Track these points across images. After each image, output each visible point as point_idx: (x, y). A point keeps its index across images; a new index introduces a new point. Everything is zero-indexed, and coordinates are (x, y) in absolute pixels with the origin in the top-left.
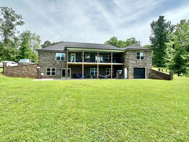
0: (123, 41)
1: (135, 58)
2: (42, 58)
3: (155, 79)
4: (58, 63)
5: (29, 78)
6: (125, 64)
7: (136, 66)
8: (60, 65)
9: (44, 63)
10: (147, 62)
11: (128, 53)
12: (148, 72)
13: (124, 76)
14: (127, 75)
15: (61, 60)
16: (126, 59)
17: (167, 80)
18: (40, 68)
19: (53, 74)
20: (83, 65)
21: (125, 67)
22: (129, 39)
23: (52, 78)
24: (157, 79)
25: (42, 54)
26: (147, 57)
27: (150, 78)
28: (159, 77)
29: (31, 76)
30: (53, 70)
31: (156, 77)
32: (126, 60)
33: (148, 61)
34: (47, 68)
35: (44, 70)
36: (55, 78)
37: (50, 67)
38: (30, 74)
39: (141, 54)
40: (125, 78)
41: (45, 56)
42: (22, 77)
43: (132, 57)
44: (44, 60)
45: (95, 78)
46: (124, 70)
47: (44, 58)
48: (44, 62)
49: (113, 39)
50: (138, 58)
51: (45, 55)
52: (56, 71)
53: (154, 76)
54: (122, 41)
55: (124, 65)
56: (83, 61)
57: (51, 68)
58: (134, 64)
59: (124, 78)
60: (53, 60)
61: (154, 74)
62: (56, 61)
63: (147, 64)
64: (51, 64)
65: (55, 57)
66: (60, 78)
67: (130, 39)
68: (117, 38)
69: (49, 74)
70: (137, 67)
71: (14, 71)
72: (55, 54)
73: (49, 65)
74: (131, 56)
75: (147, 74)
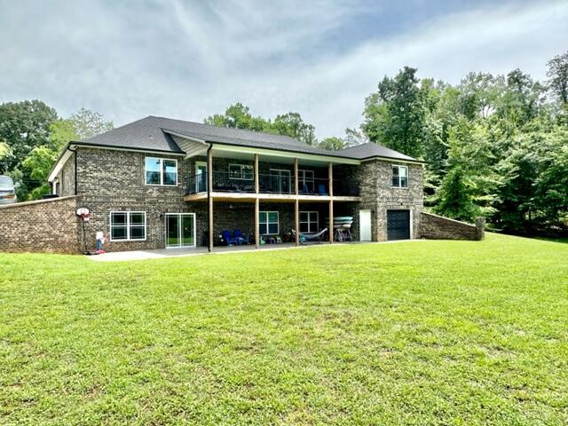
0: (267, 121)
1: (389, 183)
2: (95, 174)
3: (436, 239)
4: (155, 194)
5: (56, 252)
6: (361, 199)
7: (391, 204)
8: (162, 201)
9: (103, 192)
10: (413, 193)
11: (372, 167)
12: (417, 221)
13: (359, 233)
14: (372, 231)
15: (162, 184)
16: (367, 185)
17: (470, 239)
18: (86, 211)
19: (137, 233)
20: (257, 201)
21: (362, 208)
22: (283, 117)
23: (132, 249)
24: (443, 239)
25: (95, 161)
26: (414, 179)
27: (421, 238)
28: (447, 233)
29: (60, 247)
30: (137, 219)
31: (438, 232)
32: (368, 188)
33: (415, 191)
34: (113, 211)
35: (101, 220)
36: (145, 247)
37: (124, 208)
38: (57, 237)
39: (402, 173)
40: (362, 239)
41: (107, 169)
42: (35, 250)
43: (384, 180)
44: (101, 183)
45: (273, 242)
46: (359, 216)
47: (104, 174)
48: (103, 190)
49: (236, 111)
50: (395, 182)
51: (105, 163)
52: (148, 224)
53: (432, 230)
54: (263, 122)
55: (359, 202)
56: (257, 190)
57: (128, 213)
58: (388, 199)
59: (359, 240)
60: (135, 182)
61: (432, 227)
62: (146, 189)
63: (415, 200)
64: (128, 198)
65: (142, 173)
66: (160, 247)
67: (287, 116)
68: (247, 109)
69: (119, 233)
70: (395, 208)
71: (9, 226)
72: (144, 163)
73: (121, 200)
74: (382, 177)
75: (414, 227)
